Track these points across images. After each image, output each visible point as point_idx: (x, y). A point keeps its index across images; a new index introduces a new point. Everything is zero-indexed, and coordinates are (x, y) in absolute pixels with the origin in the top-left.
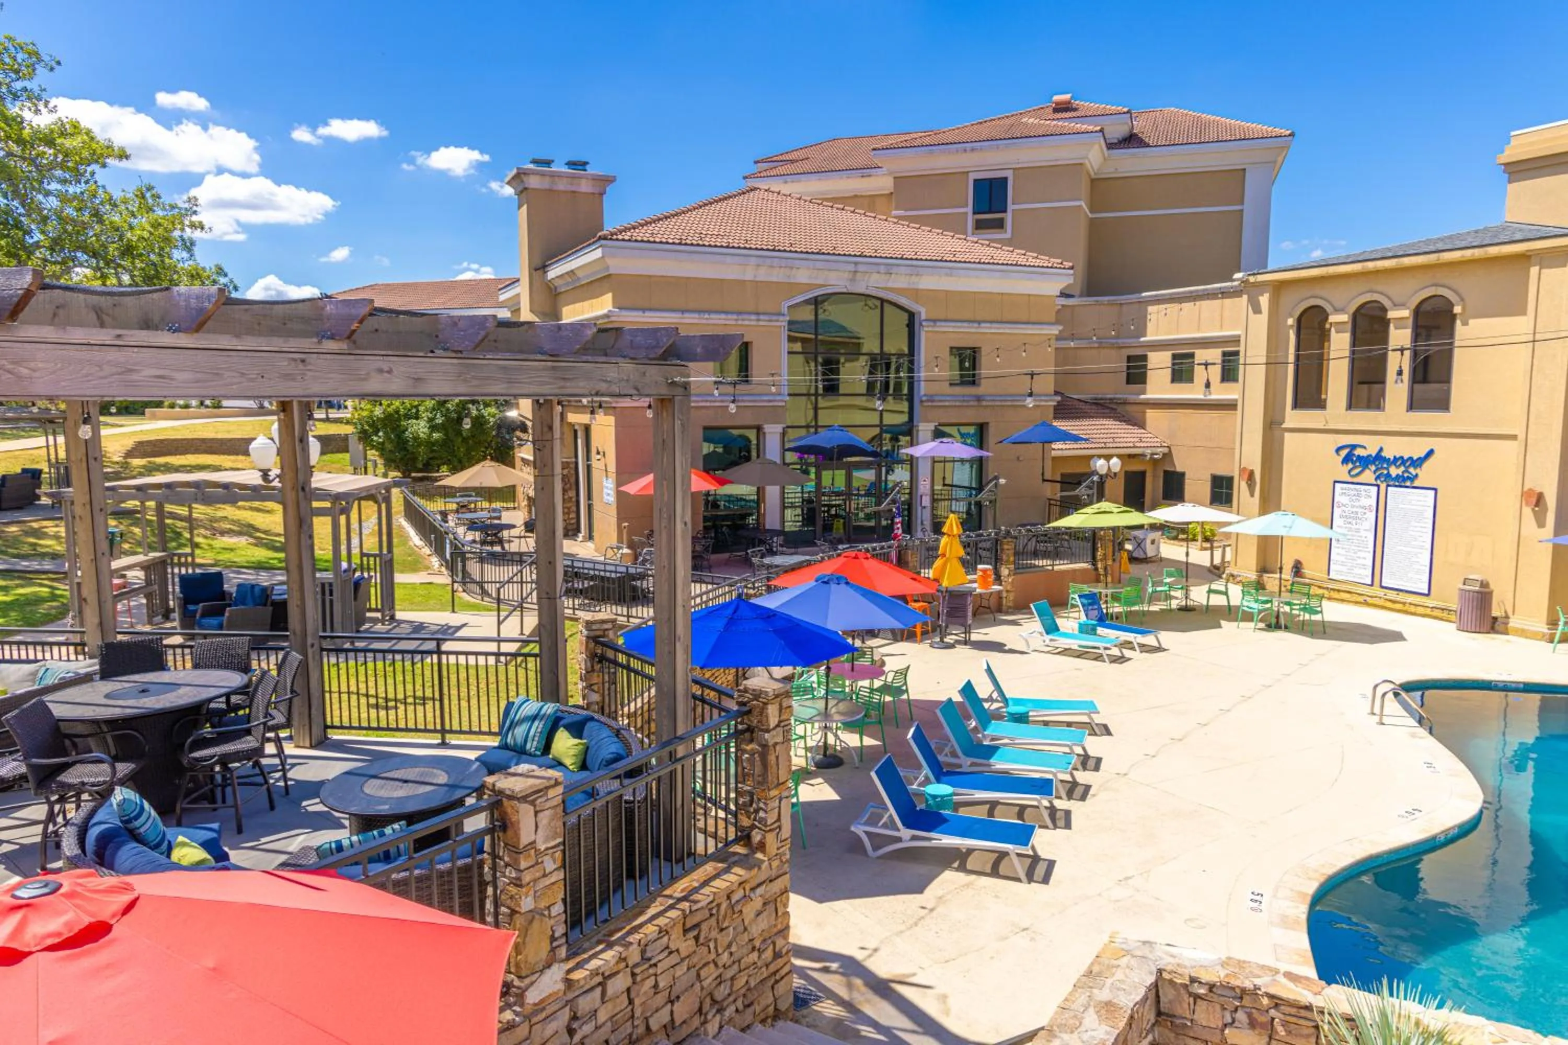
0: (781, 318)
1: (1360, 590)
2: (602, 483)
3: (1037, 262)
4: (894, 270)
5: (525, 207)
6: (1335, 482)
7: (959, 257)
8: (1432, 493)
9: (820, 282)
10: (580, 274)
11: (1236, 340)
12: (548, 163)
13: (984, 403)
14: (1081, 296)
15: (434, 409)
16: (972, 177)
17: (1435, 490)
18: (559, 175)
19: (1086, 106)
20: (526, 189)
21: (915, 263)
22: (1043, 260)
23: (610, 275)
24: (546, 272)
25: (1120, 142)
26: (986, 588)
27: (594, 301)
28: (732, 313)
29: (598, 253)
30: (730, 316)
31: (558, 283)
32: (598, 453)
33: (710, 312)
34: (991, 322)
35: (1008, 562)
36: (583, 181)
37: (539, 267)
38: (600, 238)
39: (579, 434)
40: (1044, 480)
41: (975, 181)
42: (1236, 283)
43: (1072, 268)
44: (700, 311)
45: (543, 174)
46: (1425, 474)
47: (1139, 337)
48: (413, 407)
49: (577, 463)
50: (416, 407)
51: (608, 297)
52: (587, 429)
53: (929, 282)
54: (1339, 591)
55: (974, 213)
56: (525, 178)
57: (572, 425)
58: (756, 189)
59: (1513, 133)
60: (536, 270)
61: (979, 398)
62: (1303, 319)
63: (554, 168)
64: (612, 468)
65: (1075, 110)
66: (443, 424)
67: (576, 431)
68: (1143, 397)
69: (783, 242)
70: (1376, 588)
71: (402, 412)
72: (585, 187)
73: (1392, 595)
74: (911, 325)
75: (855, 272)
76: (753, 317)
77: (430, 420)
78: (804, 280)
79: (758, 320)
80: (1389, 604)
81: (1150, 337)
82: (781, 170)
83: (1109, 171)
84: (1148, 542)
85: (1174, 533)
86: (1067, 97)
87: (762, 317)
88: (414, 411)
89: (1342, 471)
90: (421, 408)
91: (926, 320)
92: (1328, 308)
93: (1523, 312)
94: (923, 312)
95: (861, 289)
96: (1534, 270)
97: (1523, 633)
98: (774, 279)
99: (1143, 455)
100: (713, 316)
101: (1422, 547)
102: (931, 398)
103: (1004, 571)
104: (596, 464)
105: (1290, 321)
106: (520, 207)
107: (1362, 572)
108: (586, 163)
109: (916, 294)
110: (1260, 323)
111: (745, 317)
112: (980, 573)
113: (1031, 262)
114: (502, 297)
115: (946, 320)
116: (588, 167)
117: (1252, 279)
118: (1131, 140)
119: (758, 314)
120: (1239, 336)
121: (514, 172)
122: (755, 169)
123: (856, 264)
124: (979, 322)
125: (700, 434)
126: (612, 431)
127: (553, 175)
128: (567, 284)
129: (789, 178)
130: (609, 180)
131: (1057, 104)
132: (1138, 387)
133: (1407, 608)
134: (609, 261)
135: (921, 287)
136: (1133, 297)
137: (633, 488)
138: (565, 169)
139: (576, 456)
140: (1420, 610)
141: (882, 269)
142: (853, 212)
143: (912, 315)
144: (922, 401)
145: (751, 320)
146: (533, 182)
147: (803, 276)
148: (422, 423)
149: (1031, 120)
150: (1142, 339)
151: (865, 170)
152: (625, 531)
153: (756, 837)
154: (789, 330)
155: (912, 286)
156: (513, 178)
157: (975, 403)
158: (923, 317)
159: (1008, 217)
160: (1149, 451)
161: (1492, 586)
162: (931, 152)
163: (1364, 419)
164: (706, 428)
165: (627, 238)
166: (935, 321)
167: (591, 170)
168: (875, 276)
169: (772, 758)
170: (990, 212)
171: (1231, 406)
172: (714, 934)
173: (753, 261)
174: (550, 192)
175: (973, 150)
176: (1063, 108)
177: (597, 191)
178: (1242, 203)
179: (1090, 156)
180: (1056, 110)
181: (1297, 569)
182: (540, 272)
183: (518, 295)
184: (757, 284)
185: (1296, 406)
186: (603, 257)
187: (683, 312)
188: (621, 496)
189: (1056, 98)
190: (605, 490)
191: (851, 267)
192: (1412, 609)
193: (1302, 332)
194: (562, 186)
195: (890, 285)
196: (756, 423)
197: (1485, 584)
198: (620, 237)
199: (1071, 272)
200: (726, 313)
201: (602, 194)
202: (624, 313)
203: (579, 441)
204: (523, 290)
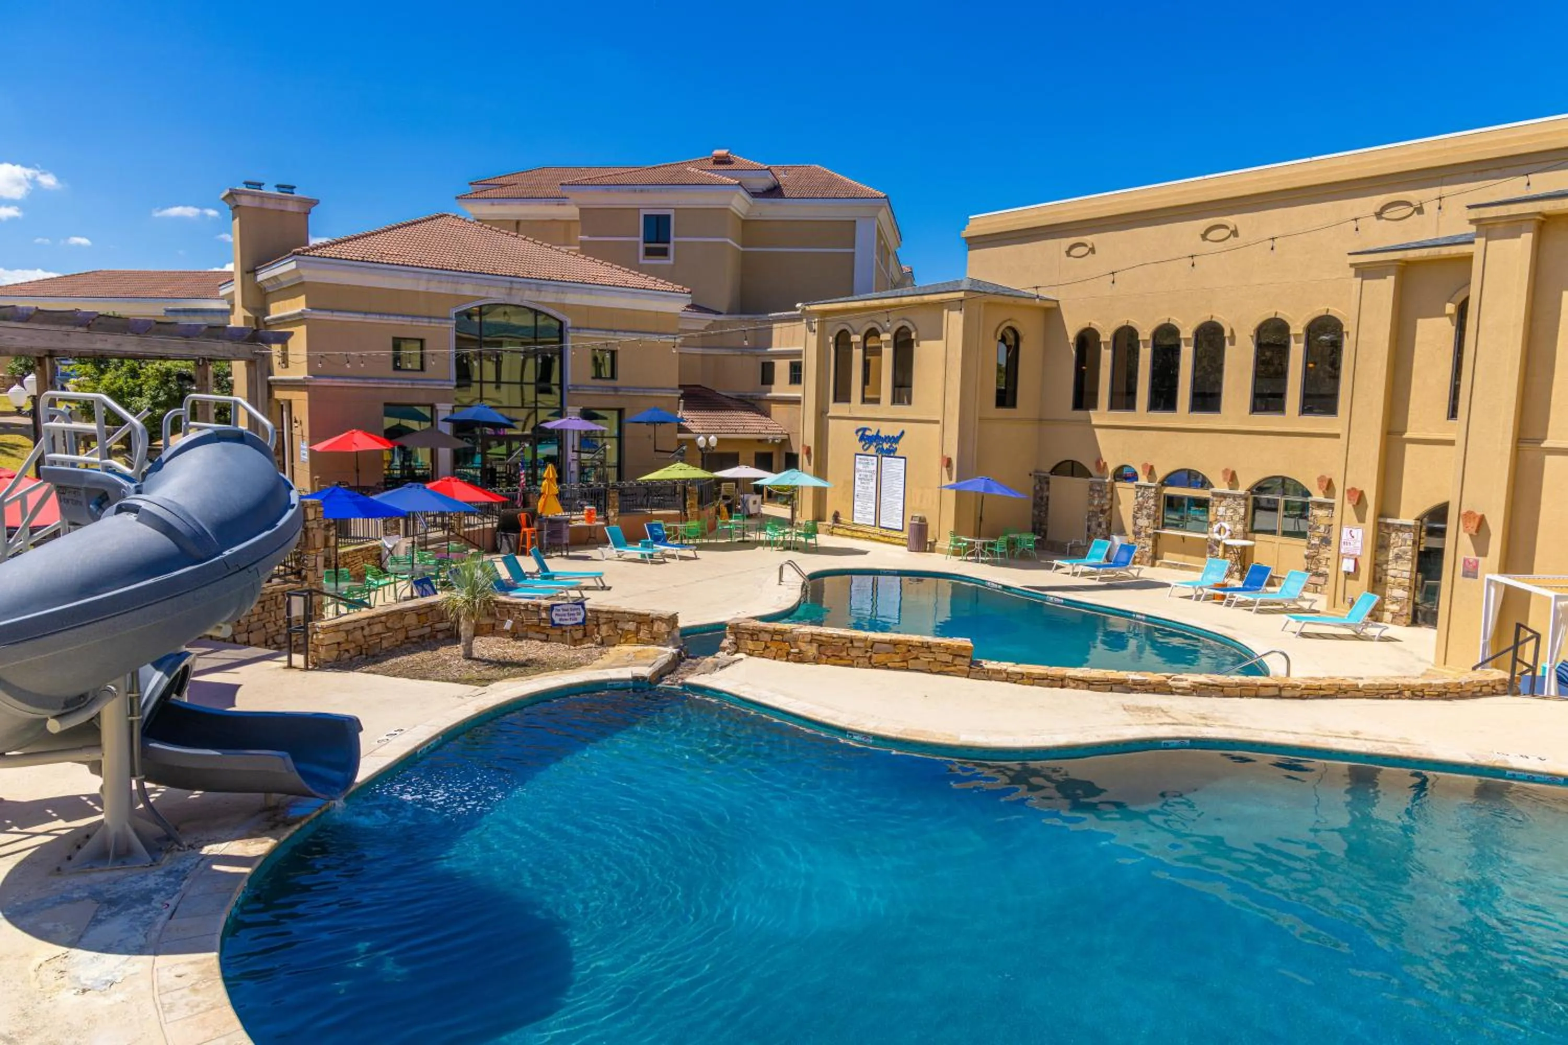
0: (450, 321)
1: (867, 530)
2: (299, 444)
3: (664, 287)
4: (544, 288)
5: (237, 220)
6: (856, 454)
7: (598, 281)
8: (903, 460)
9: (482, 295)
10: (282, 279)
11: (799, 354)
12: (259, 185)
13: (620, 393)
14: (729, 313)
15: (157, 388)
16: (643, 213)
17: (905, 458)
18: (270, 197)
19: (741, 161)
20: (237, 206)
21: (560, 283)
22: (669, 286)
23: (303, 283)
24: (256, 275)
25: (764, 192)
26: (590, 522)
27: (293, 300)
28: (408, 316)
29: (293, 265)
30: (405, 319)
31: (266, 284)
32: (296, 422)
33: (389, 314)
34: (625, 331)
35: (613, 507)
36: (290, 203)
37: (250, 271)
38: (294, 254)
39: (285, 407)
40: (656, 451)
41: (645, 216)
42: (799, 312)
43: (690, 293)
44: (380, 314)
45: (253, 195)
46: (901, 448)
47: (766, 348)
48: (136, 385)
49: (283, 433)
50: (140, 386)
51: (302, 298)
52: (290, 403)
53: (572, 299)
54: (857, 531)
55: (645, 242)
56: (237, 198)
57: (278, 401)
58: (445, 215)
59: (971, 217)
60: (248, 272)
61: (616, 389)
62: (840, 339)
63: (265, 190)
64: (306, 433)
65: (730, 163)
66: (165, 401)
67: (282, 406)
68: (769, 395)
69: (451, 261)
70: (877, 528)
71: (125, 389)
72: (291, 207)
73: (884, 532)
74: (561, 330)
75: (511, 289)
76: (426, 320)
77: (153, 398)
78: (469, 293)
79: (430, 322)
80: (882, 538)
81: (775, 348)
82: (490, 193)
83: (754, 215)
84: (751, 502)
85: (785, 499)
86: (724, 152)
87: (433, 320)
88: (137, 389)
89: (858, 447)
90: (145, 387)
91: (571, 328)
92: (850, 331)
93: (940, 338)
94: (569, 322)
95: (517, 301)
96: (946, 312)
97: (941, 551)
98: (443, 291)
99: (767, 440)
100: (392, 318)
101: (899, 498)
102: (576, 387)
103: (611, 513)
104: (296, 432)
105: (831, 339)
106: (234, 219)
107: (868, 517)
108: (293, 187)
109: (563, 307)
110: (813, 339)
111: (420, 319)
112: (585, 512)
113: (659, 286)
114: (222, 293)
115: (588, 329)
116: (295, 190)
117: (807, 308)
118: (775, 191)
119: (430, 317)
120: (801, 351)
121: (227, 192)
122: (471, 189)
123: (511, 282)
124: (615, 331)
125: (381, 408)
126: (306, 404)
127: (262, 196)
128: (273, 286)
129: (496, 201)
130: (315, 203)
131: (716, 157)
132: (767, 387)
133: (891, 539)
134: (304, 272)
135: (567, 302)
136: (763, 317)
137: (319, 447)
138: (275, 192)
139: (283, 428)
140: (897, 541)
141: (534, 287)
142: (524, 239)
143: (561, 323)
144: (569, 390)
145: (424, 323)
146: (245, 201)
147: (467, 289)
148: (146, 400)
149: (693, 170)
150: (769, 350)
151: (560, 200)
152: (316, 483)
153: (304, 573)
154: (456, 331)
155: (558, 301)
156: (227, 196)
157: (612, 393)
158: (569, 324)
159: (671, 247)
160: (770, 437)
161: (928, 521)
162: (608, 191)
163: (869, 410)
164: (386, 404)
165: (317, 254)
166: (578, 328)
167: (297, 193)
168: (528, 293)
169: (311, 535)
170: (657, 242)
171: (797, 401)
172: (274, 608)
173: (425, 277)
174: (260, 210)
175: (642, 191)
176: (720, 161)
177: (303, 210)
178: (853, 247)
179: (733, 203)
180: (716, 162)
181: (836, 517)
182: (252, 275)
183: (233, 293)
184: (427, 294)
185: (835, 401)
186: (297, 268)
187: (366, 313)
188: (312, 453)
189: (717, 152)
190: (302, 452)
191: (508, 285)
192: (894, 540)
193: (839, 346)
194: (270, 205)
195: (541, 299)
196: (431, 402)
197: (922, 520)
198: (311, 254)
199: (690, 296)
200: (403, 316)
201: (307, 214)
202: (315, 312)
203: (285, 414)
204: (236, 288)
